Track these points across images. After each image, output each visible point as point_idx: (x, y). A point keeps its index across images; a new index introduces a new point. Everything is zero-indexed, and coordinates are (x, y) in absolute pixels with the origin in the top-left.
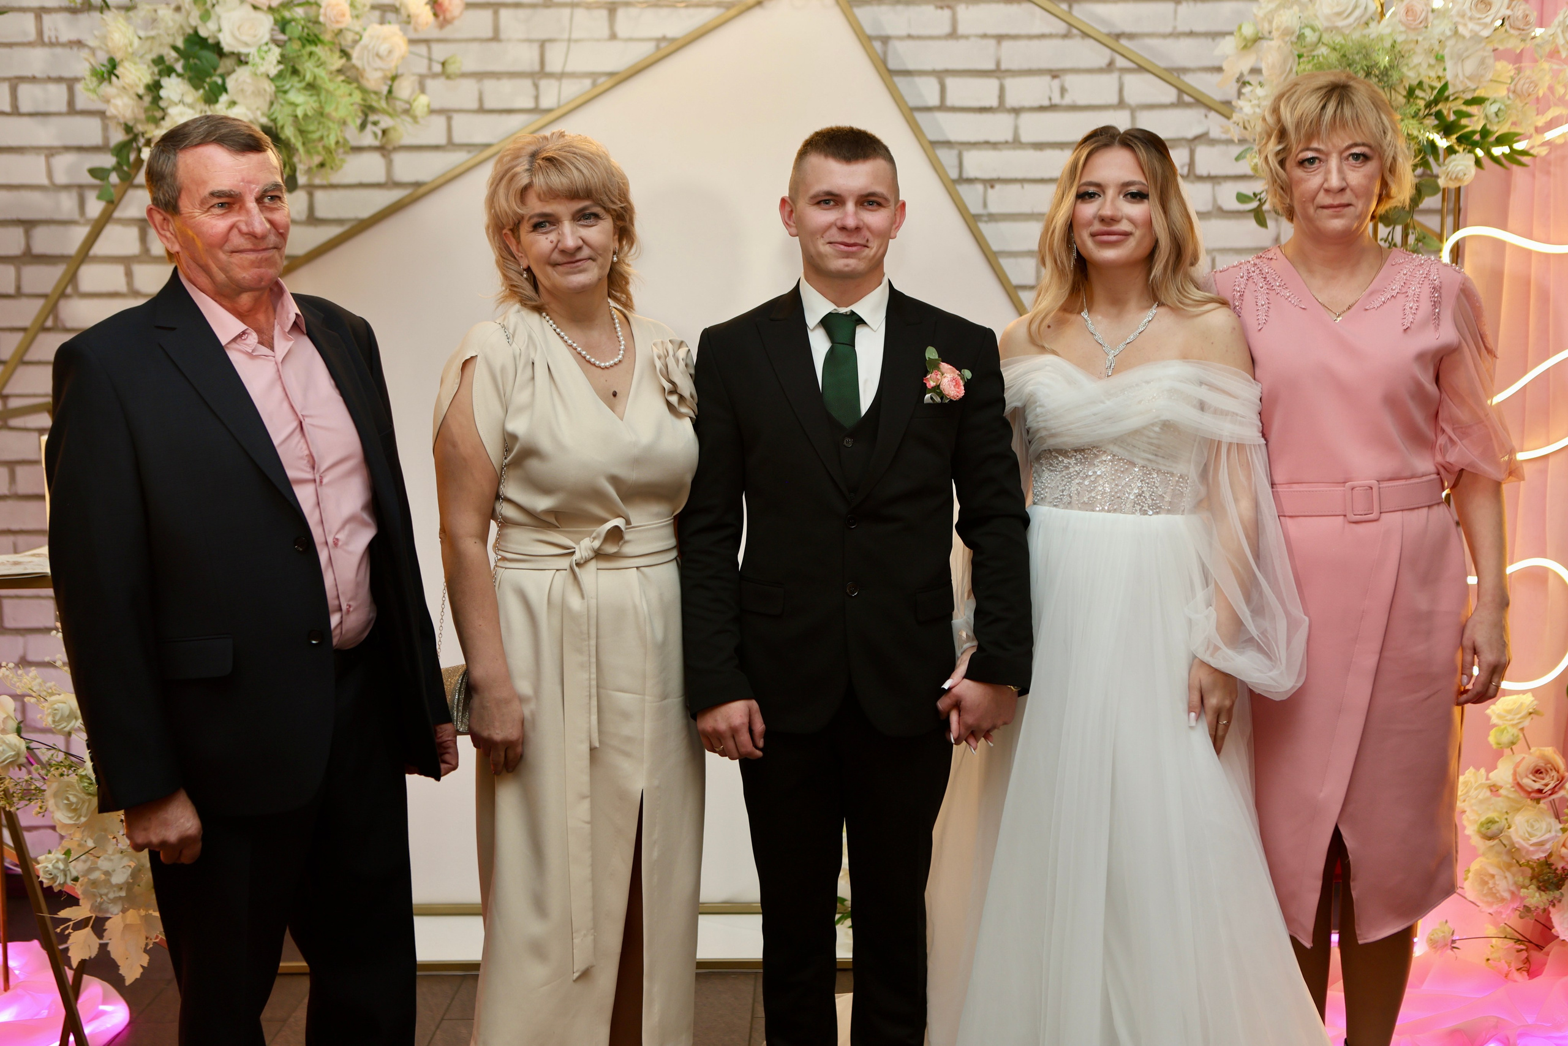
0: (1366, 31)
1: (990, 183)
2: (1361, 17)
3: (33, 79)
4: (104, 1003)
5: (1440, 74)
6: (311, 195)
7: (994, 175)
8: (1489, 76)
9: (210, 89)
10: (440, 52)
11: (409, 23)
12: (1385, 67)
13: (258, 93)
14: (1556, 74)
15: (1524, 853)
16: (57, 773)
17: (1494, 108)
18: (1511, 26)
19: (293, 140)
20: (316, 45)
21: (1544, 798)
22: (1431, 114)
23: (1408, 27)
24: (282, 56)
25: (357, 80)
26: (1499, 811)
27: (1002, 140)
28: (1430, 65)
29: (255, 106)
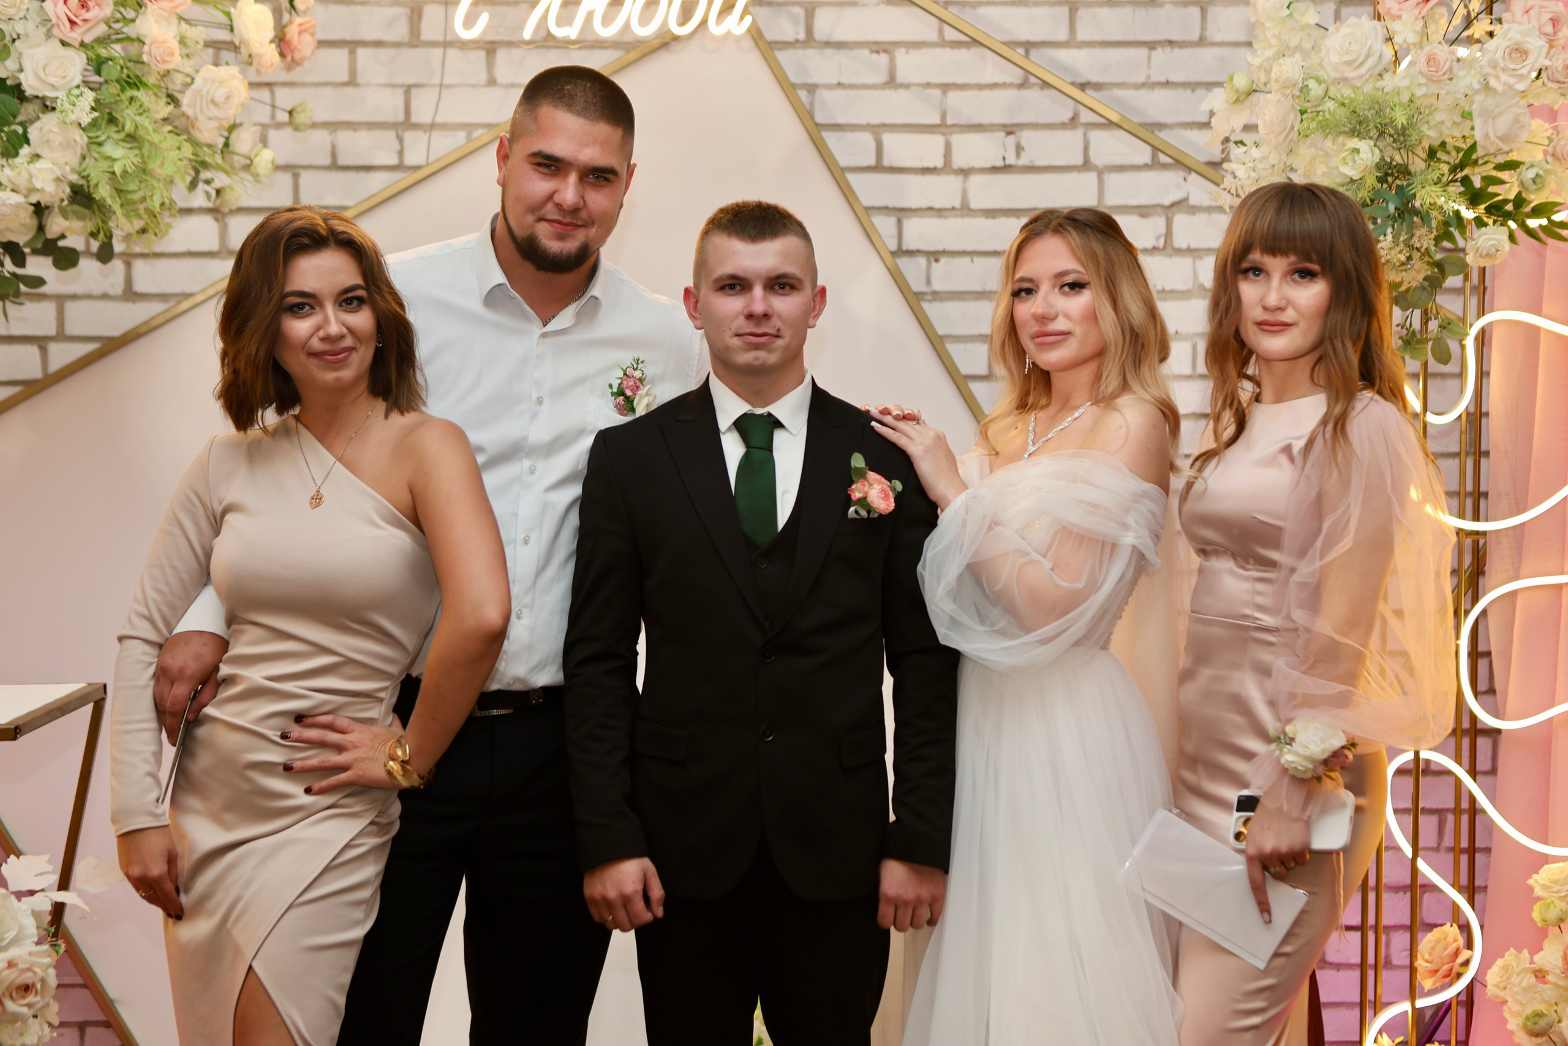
0: (1380, 84)
1: (935, 256)
2: (1374, 67)
5: (1467, 134)
6: (128, 265)
7: (940, 248)
8: (1524, 136)
9: (8, 140)
10: (285, 98)
11: (251, 64)
12: (1402, 124)
13: (68, 144)
17: (1531, 174)
18: (1549, 79)
19: (109, 201)
20: (138, 89)
22: (1456, 181)
23: (1428, 79)
24: (97, 101)
25: (186, 131)
26: (1548, 1003)
27: (948, 205)
28: (1454, 123)
29: (62, 161)
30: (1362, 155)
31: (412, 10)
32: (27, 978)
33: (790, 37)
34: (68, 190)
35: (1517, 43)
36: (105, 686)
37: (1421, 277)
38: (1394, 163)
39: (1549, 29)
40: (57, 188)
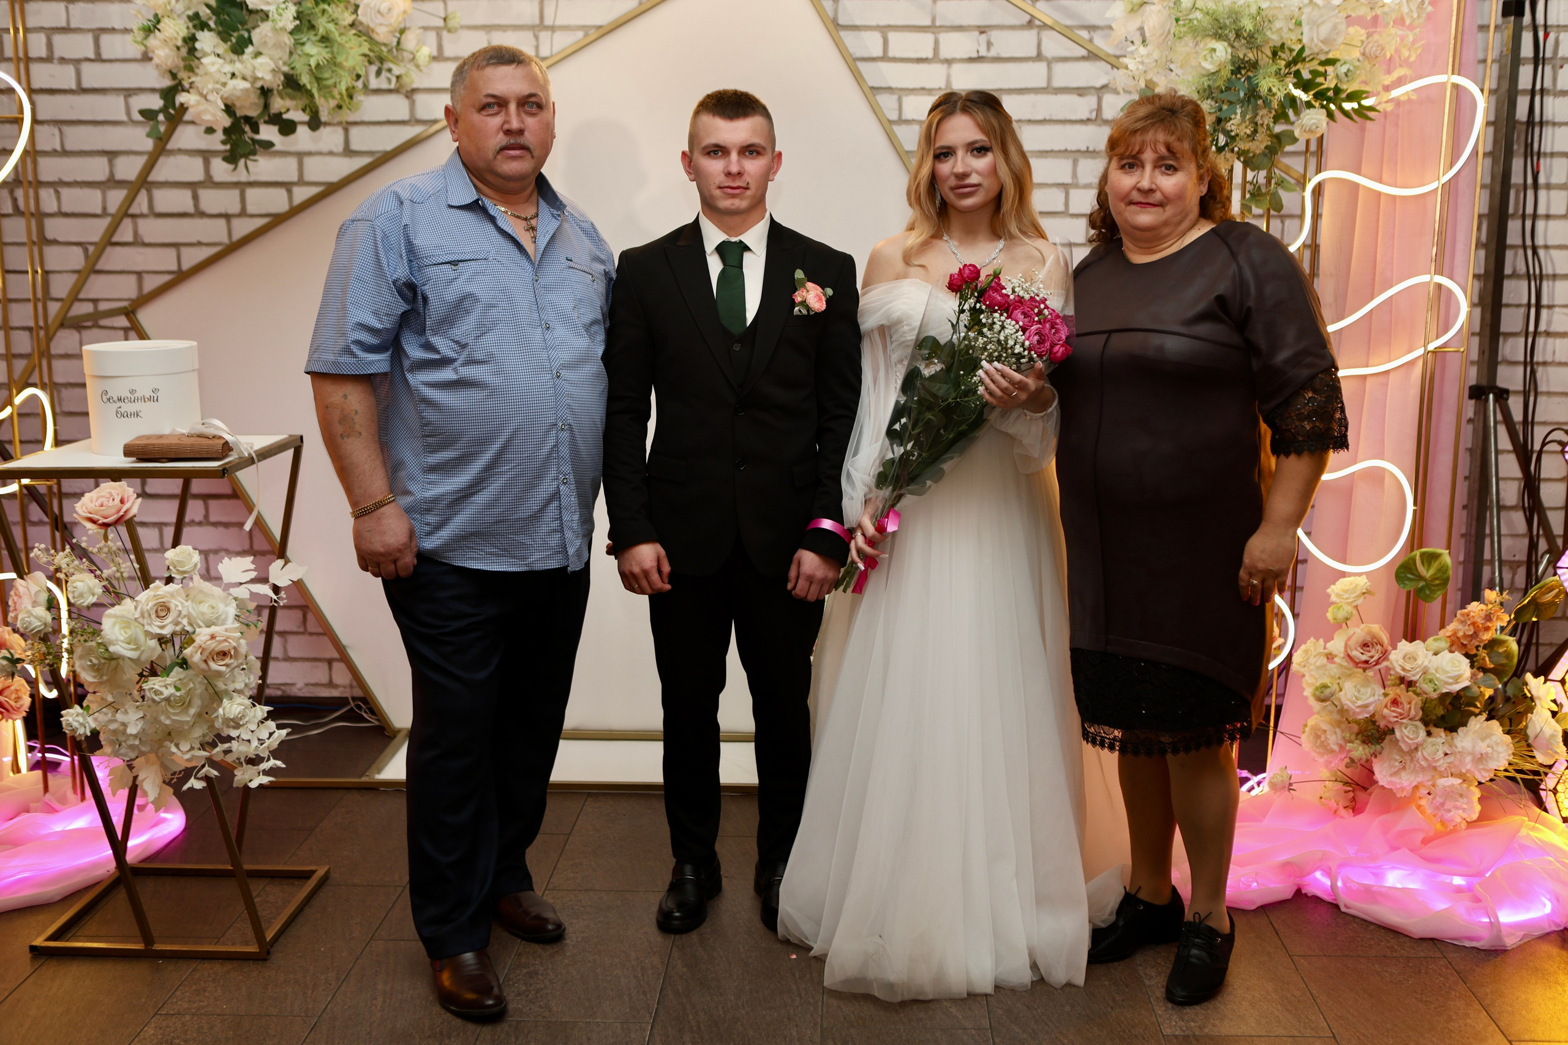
3: (113, 30)
4: (167, 810)
5: (1299, 37)
8: (1341, 40)
9: (237, 42)
12: (1252, 29)
13: (278, 46)
14: (1402, 38)
15: (1351, 714)
16: (82, 639)
17: (1344, 69)
19: (309, 87)
20: (329, 5)
21: (1370, 668)
22: (1291, 73)
24: (298, 12)
25: (366, 34)
26: (1332, 677)
27: (937, 87)
28: (1290, 29)
29: (277, 57)
30: (1218, 53)
32: (224, 646)
34: (282, 78)
36: (302, 437)
37: (1262, 147)
38: (1246, 59)
40: (274, 76)
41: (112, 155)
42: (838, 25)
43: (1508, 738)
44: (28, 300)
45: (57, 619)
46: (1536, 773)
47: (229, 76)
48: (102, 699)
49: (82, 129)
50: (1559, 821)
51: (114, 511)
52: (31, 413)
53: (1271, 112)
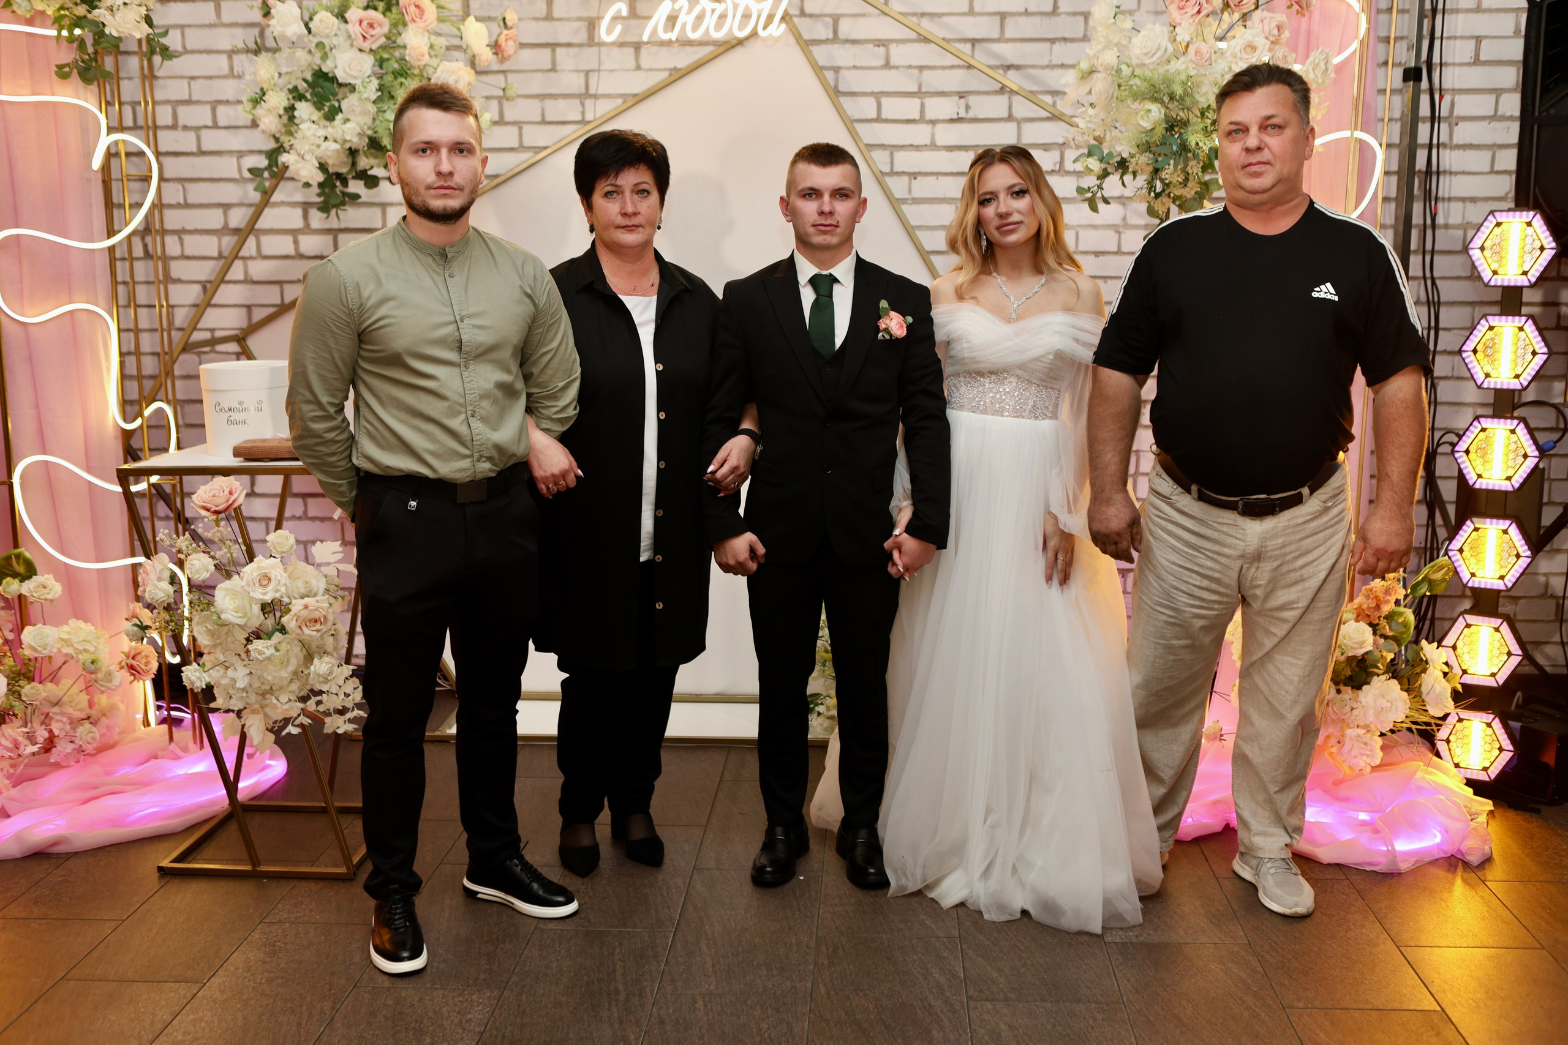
0: (1167, 69)
1: (914, 175)
2: (1163, 56)
3: (227, 102)
4: (271, 758)
7: (917, 170)
9: (329, 111)
11: (475, 60)
12: (1183, 93)
13: (365, 113)
16: (199, 609)
20: (406, 78)
23: (1197, 65)
24: (380, 85)
27: (923, 144)
29: (362, 123)
30: (1153, 114)
31: (590, 24)
32: (316, 615)
33: (823, 37)
34: (367, 140)
35: (1249, 42)
37: (1193, 192)
38: (1179, 118)
39: (1275, 32)
40: (360, 139)
41: (226, 207)
42: (839, 91)
43: (1405, 694)
44: (156, 330)
45: (178, 592)
46: (1428, 724)
47: (323, 139)
48: (216, 659)
49: (202, 185)
50: (1452, 767)
51: (222, 500)
52: (158, 424)
53: (1199, 163)
